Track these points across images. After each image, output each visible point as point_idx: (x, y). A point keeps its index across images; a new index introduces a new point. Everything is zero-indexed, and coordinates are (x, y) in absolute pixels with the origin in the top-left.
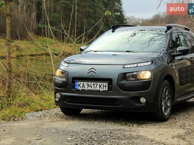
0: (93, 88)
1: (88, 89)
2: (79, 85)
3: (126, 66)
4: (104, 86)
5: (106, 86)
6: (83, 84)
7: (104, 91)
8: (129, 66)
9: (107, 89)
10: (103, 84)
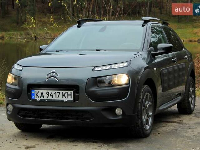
0: (54, 98)
1: (48, 99)
2: (37, 94)
3: (96, 69)
4: (68, 95)
5: (71, 95)
6: (42, 92)
7: (69, 102)
8: (100, 69)
9: (72, 99)
10: (68, 93)
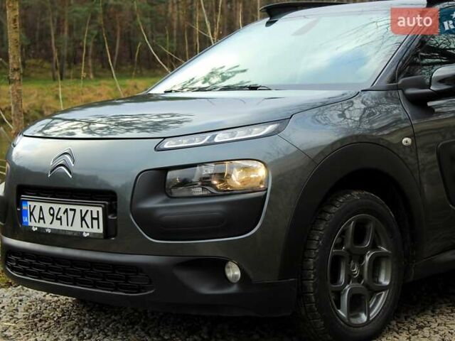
0: (64, 227)
1: (52, 226)
2: (31, 213)
3: (167, 145)
4: (93, 219)
5: (97, 219)
7: (93, 237)
9: (101, 231)
10: (92, 211)
